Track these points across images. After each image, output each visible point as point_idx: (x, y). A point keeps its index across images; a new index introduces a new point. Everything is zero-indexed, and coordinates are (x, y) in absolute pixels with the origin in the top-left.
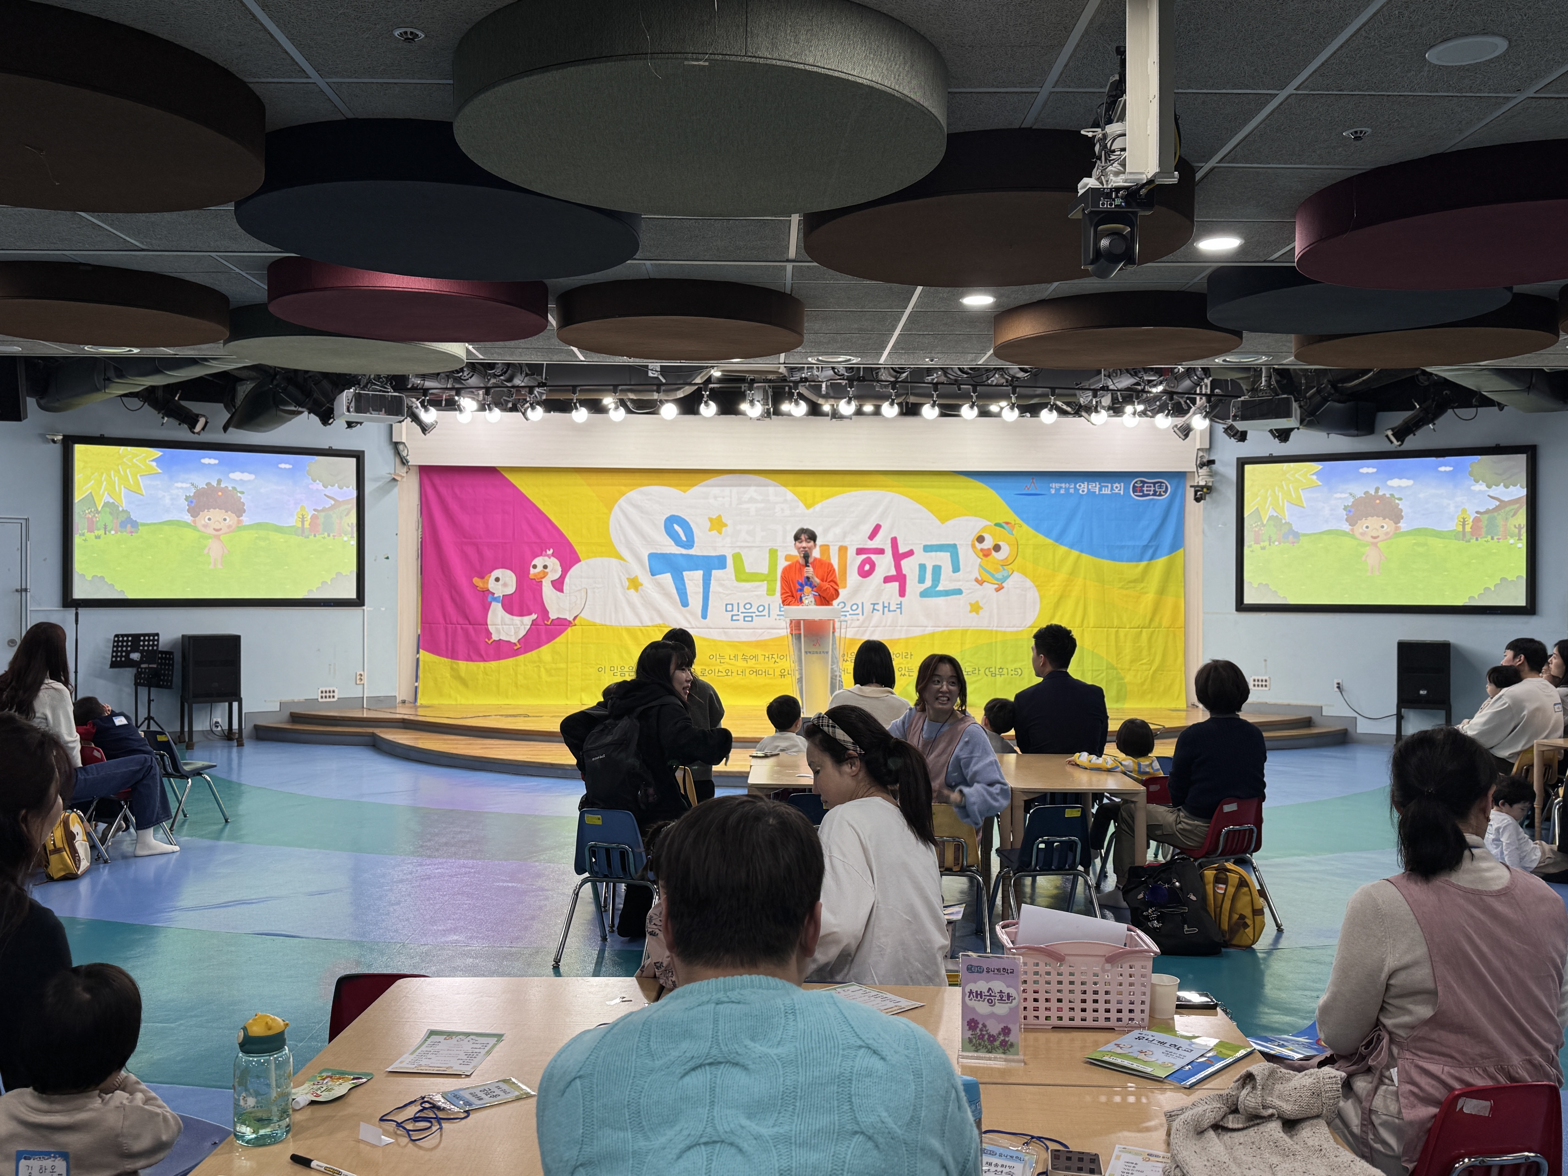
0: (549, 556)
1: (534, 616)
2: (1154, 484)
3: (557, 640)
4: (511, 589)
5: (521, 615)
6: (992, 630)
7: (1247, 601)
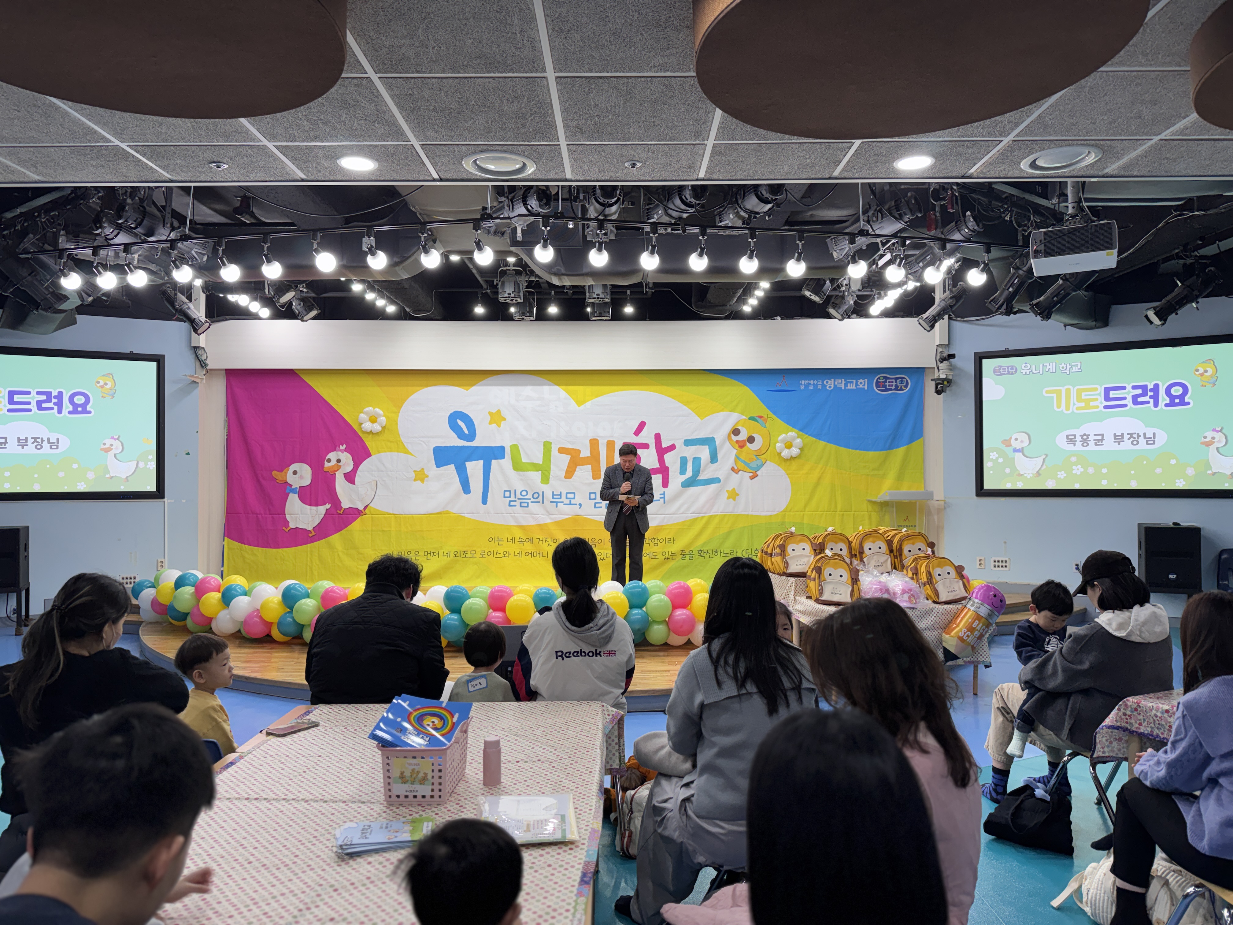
0: (342, 451)
1: (328, 506)
2: (896, 379)
3: (350, 527)
4: (307, 481)
6: (748, 515)
7: (986, 486)
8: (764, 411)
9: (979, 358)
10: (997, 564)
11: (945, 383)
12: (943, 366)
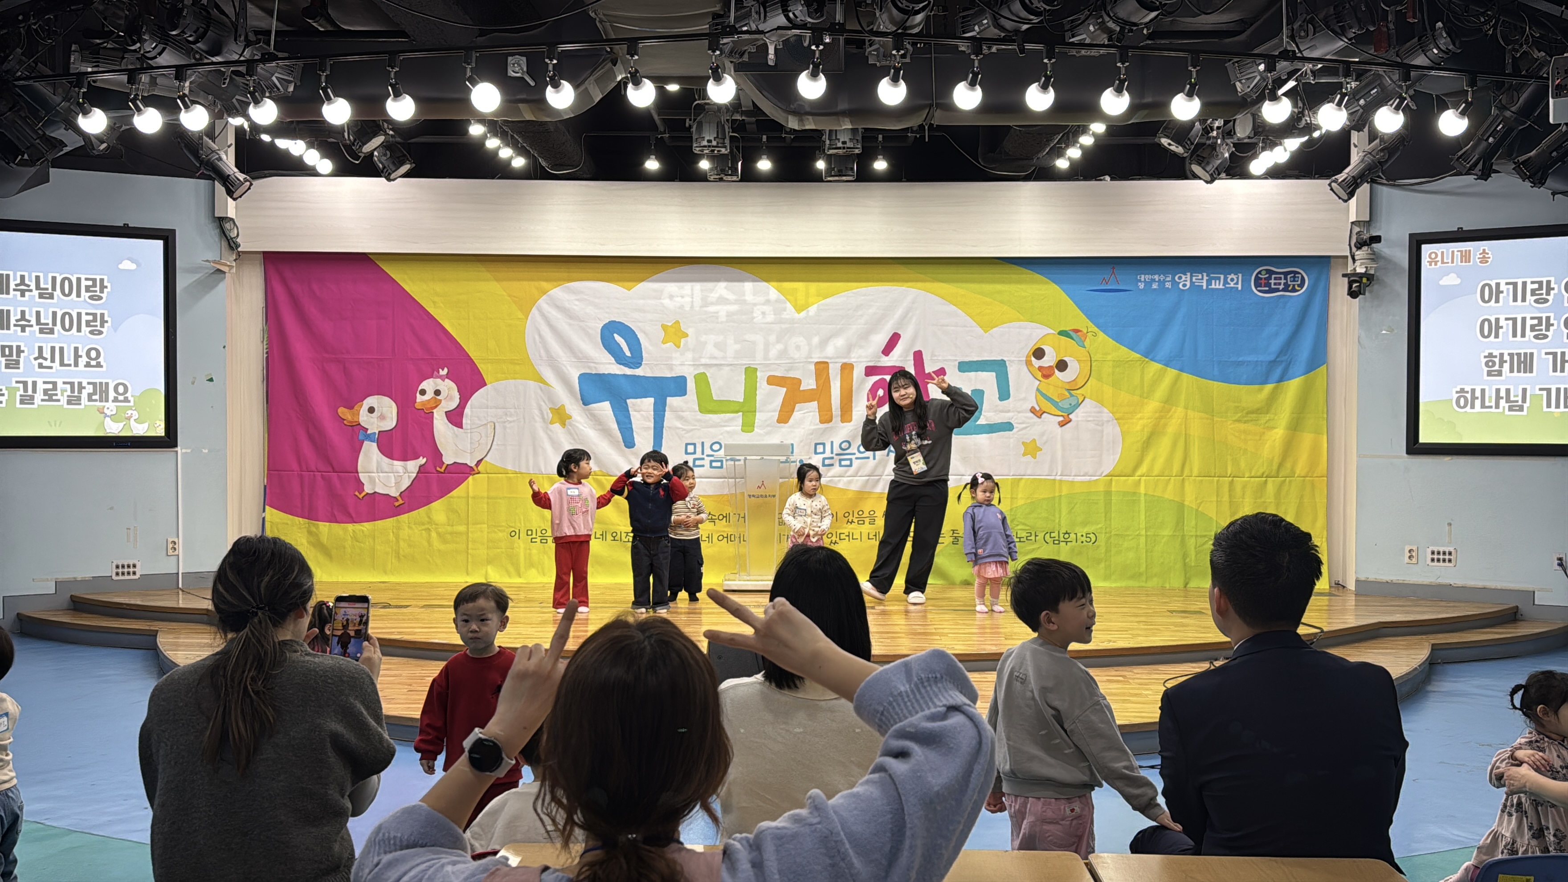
0: (442, 378)
1: (422, 461)
2: (1286, 274)
3: (454, 493)
4: (390, 423)
5: (405, 459)
6: (1054, 480)
7: (1423, 439)
8: (1082, 322)
9: (1417, 242)
10: (1436, 557)
11: (1364, 280)
12: (1359, 254)
